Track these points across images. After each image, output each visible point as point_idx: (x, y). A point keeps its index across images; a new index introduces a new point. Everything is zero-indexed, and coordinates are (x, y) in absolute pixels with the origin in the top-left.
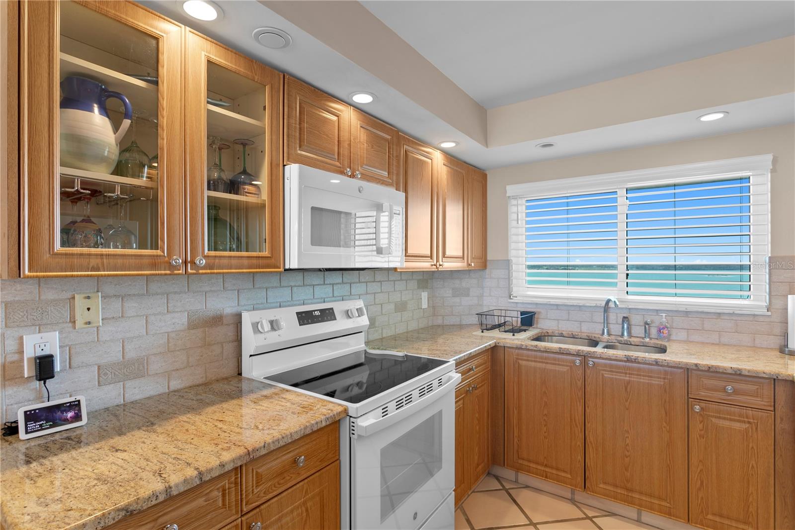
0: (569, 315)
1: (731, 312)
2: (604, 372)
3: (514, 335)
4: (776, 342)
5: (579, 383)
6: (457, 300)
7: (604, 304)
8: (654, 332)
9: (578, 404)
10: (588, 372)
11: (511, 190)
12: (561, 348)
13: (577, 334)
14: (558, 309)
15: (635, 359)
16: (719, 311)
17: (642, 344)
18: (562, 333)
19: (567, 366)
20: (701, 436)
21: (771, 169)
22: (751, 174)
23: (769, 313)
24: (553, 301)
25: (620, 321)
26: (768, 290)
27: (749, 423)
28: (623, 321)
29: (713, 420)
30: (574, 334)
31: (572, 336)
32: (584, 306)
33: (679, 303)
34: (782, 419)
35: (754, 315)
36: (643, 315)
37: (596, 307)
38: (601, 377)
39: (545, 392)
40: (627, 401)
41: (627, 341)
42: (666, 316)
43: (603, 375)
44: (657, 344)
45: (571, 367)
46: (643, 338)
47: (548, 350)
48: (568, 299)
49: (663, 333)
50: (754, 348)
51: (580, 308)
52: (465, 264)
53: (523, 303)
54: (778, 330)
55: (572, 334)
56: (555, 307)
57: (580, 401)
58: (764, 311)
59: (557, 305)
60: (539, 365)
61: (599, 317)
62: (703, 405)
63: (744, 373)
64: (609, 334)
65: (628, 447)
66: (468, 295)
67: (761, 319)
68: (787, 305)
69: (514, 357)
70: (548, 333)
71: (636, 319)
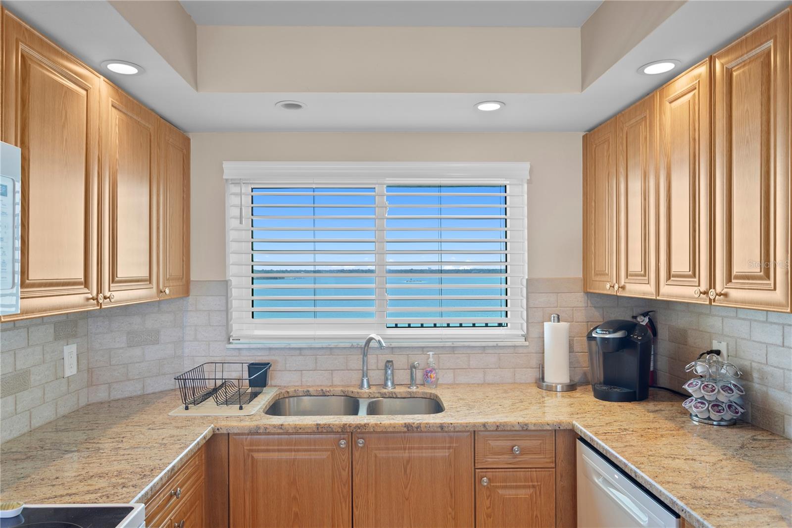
0: (316, 363)
2: (377, 452)
3: (241, 408)
4: (531, 375)
5: (345, 474)
6: (137, 352)
7: (363, 343)
8: (419, 375)
9: (344, 505)
10: (357, 454)
11: (230, 169)
12: (319, 425)
13: (328, 389)
14: (300, 355)
15: (417, 428)
16: (485, 344)
17: (409, 396)
18: (308, 391)
19: (326, 450)
20: (489, 516)
21: (528, 180)
22: (508, 182)
23: (527, 343)
24: (295, 344)
25: (382, 365)
26: (525, 318)
27: (534, 486)
28: (386, 366)
29: (500, 491)
30: (324, 389)
31: (321, 394)
32: (336, 348)
33: (446, 337)
34: (562, 476)
35: (515, 347)
36: (408, 355)
37: (352, 347)
38: (373, 458)
39: (295, 498)
40: (406, 488)
41: (392, 393)
42: (433, 354)
43: (376, 456)
44: (426, 393)
45: (333, 451)
46: (409, 386)
47: (300, 431)
48: (315, 339)
49: (431, 377)
51: (330, 350)
52: (154, 290)
53: (250, 349)
54: (534, 362)
55: (322, 390)
56: (298, 352)
57: (346, 502)
58: (521, 341)
59: (300, 349)
60: (285, 456)
61: (357, 362)
62: (489, 475)
63: (532, 427)
64: (369, 386)
66: (156, 342)
67: (521, 350)
68: (543, 334)
69: (245, 448)
70: (288, 392)
71: (400, 361)
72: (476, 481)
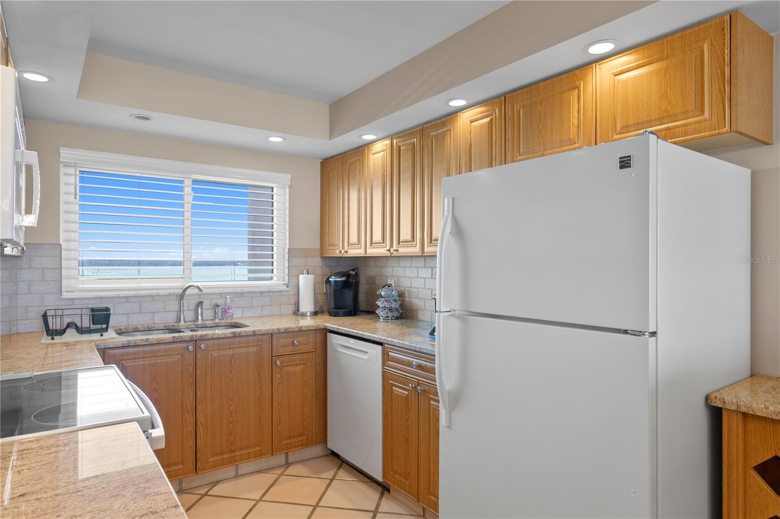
0: (140, 308)
1: (269, 290)
2: (212, 352)
3: (102, 335)
4: (292, 308)
5: (191, 369)
7: (180, 291)
9: (190, 389)
10: (199, 355)
12: (175, 337)
13: (153, 326)
14: (127, 302)
15: (239, 334)
16: (262, 290)
17: (215, 325)
18: (137, 328)
19: (178, 354)
20: (280, 384)
21: (289, 185)
22: (275, 186)
23: (288, 289)
25: (194, 305)
26: (287, 273)
27: (304, 364)
29: (287, 368)
30: (150, 326)
31: (147, 329)
32: (158, 295)
33: (237, 286)
34: (319, 355)
35: (280, 291)
36: (210, 299)
37: (170, 295)
38: (210, 357)
40: (231, 372)
41: (203, 324)
42: (230, 298)
43: (211, 355)
44: (228, 323)
45: (183, 354)
46: (213, 320)
48: (139, 290)
49: (229, 313)
50: (280, 316)
51: (152, 297)
54: (294, 300)
55: (148, 326)
56: (125, 300)
57: (191, 386)
58: (284, 288)
59: (127, 297)
60: (148, 361)
61: (174, 306)
62: (280, 359)
64: (185, 322)
65: (232, 414)
67: (284, 293)
68: (298, 282)
69: (117, 358)
70: (121, 329)
72: (273, 363)
